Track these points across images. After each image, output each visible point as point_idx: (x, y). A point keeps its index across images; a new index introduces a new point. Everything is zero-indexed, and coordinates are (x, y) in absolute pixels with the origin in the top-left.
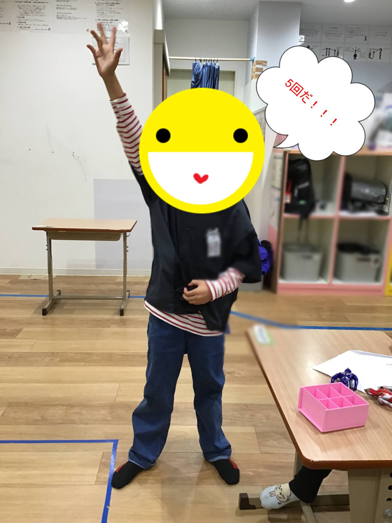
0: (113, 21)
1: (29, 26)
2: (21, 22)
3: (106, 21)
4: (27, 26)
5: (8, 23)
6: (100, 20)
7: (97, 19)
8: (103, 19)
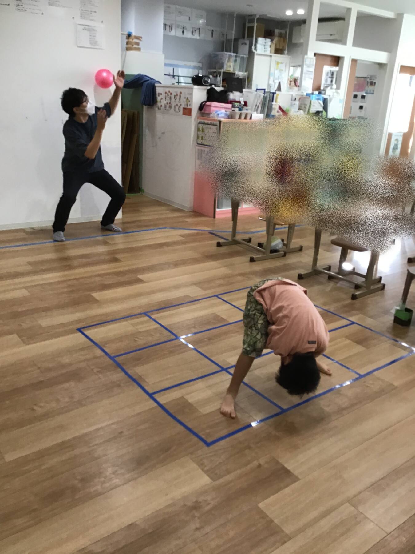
0: (92, 13)
1: (26, 9)
2: (19, 5)
3: (87, 12)
4: (23, 9)
5: (7, 4)
6: (82, 10)
7: (80, 9)
8: (85, 9)
